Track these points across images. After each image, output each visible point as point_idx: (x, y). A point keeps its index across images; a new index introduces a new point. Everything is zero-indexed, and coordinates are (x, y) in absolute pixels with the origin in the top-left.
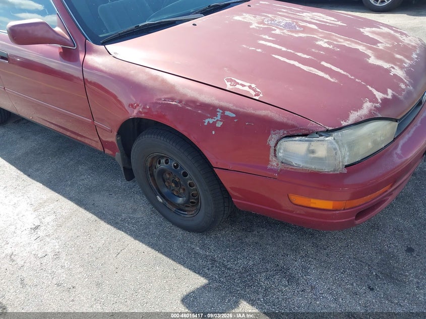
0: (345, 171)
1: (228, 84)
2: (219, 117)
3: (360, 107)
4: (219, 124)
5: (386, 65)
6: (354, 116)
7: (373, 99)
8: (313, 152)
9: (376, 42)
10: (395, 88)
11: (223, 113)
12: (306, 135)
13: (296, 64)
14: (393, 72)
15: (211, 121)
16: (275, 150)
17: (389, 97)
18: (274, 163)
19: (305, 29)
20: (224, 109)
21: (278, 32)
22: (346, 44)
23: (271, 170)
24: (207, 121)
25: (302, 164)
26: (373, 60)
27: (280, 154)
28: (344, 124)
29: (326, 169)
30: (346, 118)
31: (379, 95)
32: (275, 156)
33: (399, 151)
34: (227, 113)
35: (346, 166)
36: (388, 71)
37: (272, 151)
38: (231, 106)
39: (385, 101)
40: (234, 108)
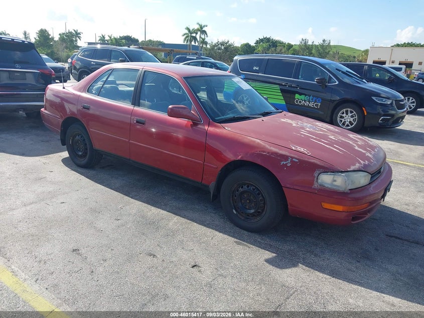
0: (349, 192)
1: (293, 147)
2: (289, 161)
3: (355, 165)
4: (289, 165)
5: (364, 152)
6: (352, 168)
7: (360, 163)
8: (335, 181)
9: (357, 141)
10: (369, 161)
11: (292, 159)
12: (333, 172)
13: (322, 144)
14: (367, 155)
15: (285, 163)
16: (317, 179)
17: (367, 163)
18: (316, 185)
19: (321, 130)
20: (292, 158)
21: (308, 129)
22: (343, 139)
23: (314, 189)
24: (282, 163)
25: (329, 186)
26: (357, 148)
27: (319, 181)
28: (349, 170)
29: (341, 190)
30: (350, 168)
31: (362, 162)
32: (317, 182)
33: (371, 189)
34: (294, 160)
35: (350, 190)
36: (364, 154)
37: (316, 179)
38: (296, 156)
39: (364, 165)
40: (298, 157)
